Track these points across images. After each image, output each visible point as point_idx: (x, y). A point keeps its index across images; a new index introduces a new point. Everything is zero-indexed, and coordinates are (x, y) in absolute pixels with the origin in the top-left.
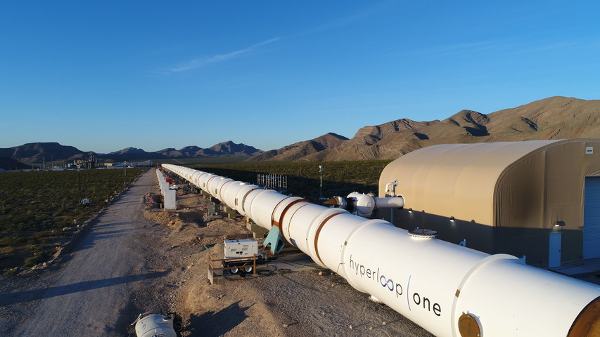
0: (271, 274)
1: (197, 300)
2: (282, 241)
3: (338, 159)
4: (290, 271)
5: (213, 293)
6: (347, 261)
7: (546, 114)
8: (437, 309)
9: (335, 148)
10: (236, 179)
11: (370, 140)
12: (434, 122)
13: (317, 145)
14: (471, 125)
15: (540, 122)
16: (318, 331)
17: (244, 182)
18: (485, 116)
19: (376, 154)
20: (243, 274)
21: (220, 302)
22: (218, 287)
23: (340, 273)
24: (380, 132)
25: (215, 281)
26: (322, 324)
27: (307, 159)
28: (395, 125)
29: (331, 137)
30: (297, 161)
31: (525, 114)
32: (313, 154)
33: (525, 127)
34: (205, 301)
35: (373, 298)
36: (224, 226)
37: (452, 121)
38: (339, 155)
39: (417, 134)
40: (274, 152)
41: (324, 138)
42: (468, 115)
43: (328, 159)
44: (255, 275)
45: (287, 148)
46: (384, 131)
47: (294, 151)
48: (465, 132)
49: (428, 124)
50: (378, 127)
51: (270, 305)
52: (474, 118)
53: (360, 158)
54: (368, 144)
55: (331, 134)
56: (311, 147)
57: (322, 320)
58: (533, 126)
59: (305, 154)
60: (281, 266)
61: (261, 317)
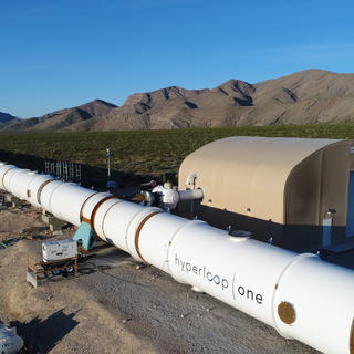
0: (92, 271)
1: (23, 303)
2: (94, 237)
3: (107, 128)
4: (109, 268)
5: (39, 295)
6: (172, 259)
7: (305, 86)
8: (259, 299)
9: (104, 118)
10: (20, 166)
11: (140, 108)
12: (204, 91)
13: (83, 113)
14: (239, 96)
15: (299, 93)
16: (156, 323)
17: (32, 170)
18: (251, 86)
19: (146, 123)
20: (65, 274)
21: (49, 304)
22: (43, 289)
23: (165, 269)
24: (150, 100)
25: (39, 284)
26: (156, 317)
27: (72, 128)
28: (166, 92)
29: (98, 104)
30: (62, 130)
31: (286, 85)
32: (79, 124)
33: (286, 98)
34: (33, 304)
35: (195, 289)
36: (14, 218)
37: (221, 90)
38: (108, 124)
39: (187, 103)
40: (35, 121)
41: (90, 105)
42: (236, 85)
43: (97, 128)
44: (77, 274)
45: (50, 116)
46: (154, 98)
47: (58, 119)
48: (233, 102)
49: (198, 92)
50: (148, 95)
51: (103, 303)
52: (241, 87)
53: (131, 128)
54: (138, 112)
55: (99, 101)
56: (76, 115)
57: (156, 313)
58: (293, 97)
59: (71, 123)
60: (98, 262)
61: (98, 316)
